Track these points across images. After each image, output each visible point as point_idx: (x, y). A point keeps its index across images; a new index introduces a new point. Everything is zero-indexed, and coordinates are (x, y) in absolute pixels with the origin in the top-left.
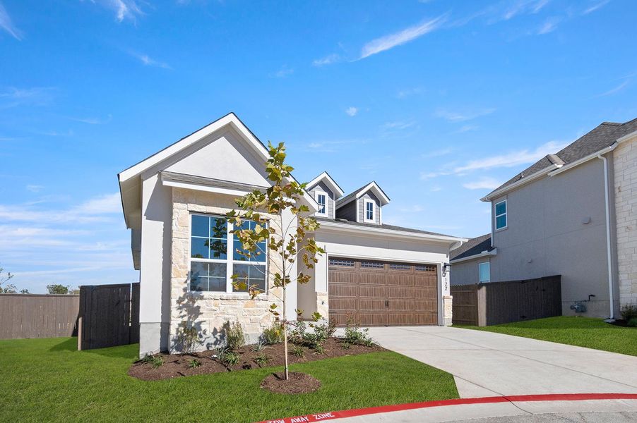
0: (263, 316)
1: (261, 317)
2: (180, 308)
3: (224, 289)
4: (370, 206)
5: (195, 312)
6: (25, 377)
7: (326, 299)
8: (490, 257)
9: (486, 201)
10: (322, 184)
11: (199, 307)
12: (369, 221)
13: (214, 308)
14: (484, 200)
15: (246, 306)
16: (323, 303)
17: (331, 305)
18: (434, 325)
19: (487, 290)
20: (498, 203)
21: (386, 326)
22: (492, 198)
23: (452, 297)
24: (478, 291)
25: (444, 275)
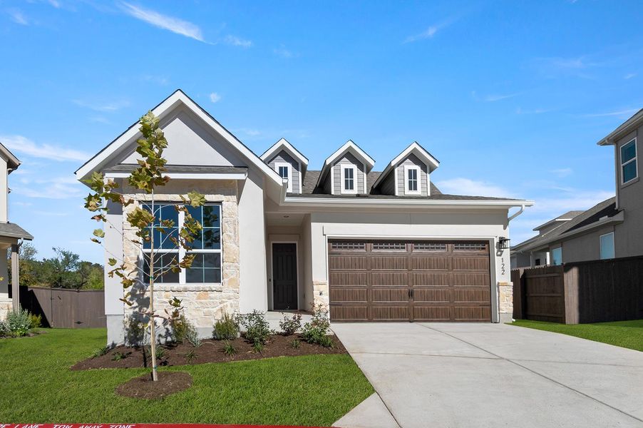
0: (217, 308)
1: (215, 310)
3: (177, 281)
4: (412, 174)
5: (145, 303)
6: (12, 359)
7: (326, 289)
8: (614, 225)
9: (605, 144)
10: (350, 155)
11: (149, 299)
12: (413, 193)
13: (165, 299)
14: (603, 143)
15: (199, 298)
16: (321, 294)
17: (333, 296)
18: (485, 321)
19: (580, 273)
20: (624, 143)
21: (410, 322)
22: (614, 139)
23: (512, 284)
24: (565, 275)
25: (499, 253)
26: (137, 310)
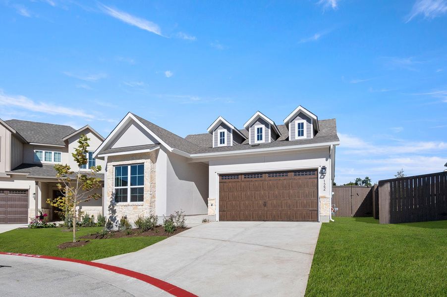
2: (109, 210)
3: (126, 201)
4: (300, 125)
5: (114, 212)
7: (215, 202)
11: (115, 210)
13: (121, 210)
15: (134, 209)
16: (212, 205)
18: (313, 221)
25: (322, 177)
26: (111, 215)
